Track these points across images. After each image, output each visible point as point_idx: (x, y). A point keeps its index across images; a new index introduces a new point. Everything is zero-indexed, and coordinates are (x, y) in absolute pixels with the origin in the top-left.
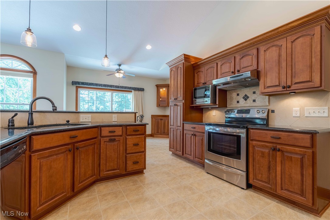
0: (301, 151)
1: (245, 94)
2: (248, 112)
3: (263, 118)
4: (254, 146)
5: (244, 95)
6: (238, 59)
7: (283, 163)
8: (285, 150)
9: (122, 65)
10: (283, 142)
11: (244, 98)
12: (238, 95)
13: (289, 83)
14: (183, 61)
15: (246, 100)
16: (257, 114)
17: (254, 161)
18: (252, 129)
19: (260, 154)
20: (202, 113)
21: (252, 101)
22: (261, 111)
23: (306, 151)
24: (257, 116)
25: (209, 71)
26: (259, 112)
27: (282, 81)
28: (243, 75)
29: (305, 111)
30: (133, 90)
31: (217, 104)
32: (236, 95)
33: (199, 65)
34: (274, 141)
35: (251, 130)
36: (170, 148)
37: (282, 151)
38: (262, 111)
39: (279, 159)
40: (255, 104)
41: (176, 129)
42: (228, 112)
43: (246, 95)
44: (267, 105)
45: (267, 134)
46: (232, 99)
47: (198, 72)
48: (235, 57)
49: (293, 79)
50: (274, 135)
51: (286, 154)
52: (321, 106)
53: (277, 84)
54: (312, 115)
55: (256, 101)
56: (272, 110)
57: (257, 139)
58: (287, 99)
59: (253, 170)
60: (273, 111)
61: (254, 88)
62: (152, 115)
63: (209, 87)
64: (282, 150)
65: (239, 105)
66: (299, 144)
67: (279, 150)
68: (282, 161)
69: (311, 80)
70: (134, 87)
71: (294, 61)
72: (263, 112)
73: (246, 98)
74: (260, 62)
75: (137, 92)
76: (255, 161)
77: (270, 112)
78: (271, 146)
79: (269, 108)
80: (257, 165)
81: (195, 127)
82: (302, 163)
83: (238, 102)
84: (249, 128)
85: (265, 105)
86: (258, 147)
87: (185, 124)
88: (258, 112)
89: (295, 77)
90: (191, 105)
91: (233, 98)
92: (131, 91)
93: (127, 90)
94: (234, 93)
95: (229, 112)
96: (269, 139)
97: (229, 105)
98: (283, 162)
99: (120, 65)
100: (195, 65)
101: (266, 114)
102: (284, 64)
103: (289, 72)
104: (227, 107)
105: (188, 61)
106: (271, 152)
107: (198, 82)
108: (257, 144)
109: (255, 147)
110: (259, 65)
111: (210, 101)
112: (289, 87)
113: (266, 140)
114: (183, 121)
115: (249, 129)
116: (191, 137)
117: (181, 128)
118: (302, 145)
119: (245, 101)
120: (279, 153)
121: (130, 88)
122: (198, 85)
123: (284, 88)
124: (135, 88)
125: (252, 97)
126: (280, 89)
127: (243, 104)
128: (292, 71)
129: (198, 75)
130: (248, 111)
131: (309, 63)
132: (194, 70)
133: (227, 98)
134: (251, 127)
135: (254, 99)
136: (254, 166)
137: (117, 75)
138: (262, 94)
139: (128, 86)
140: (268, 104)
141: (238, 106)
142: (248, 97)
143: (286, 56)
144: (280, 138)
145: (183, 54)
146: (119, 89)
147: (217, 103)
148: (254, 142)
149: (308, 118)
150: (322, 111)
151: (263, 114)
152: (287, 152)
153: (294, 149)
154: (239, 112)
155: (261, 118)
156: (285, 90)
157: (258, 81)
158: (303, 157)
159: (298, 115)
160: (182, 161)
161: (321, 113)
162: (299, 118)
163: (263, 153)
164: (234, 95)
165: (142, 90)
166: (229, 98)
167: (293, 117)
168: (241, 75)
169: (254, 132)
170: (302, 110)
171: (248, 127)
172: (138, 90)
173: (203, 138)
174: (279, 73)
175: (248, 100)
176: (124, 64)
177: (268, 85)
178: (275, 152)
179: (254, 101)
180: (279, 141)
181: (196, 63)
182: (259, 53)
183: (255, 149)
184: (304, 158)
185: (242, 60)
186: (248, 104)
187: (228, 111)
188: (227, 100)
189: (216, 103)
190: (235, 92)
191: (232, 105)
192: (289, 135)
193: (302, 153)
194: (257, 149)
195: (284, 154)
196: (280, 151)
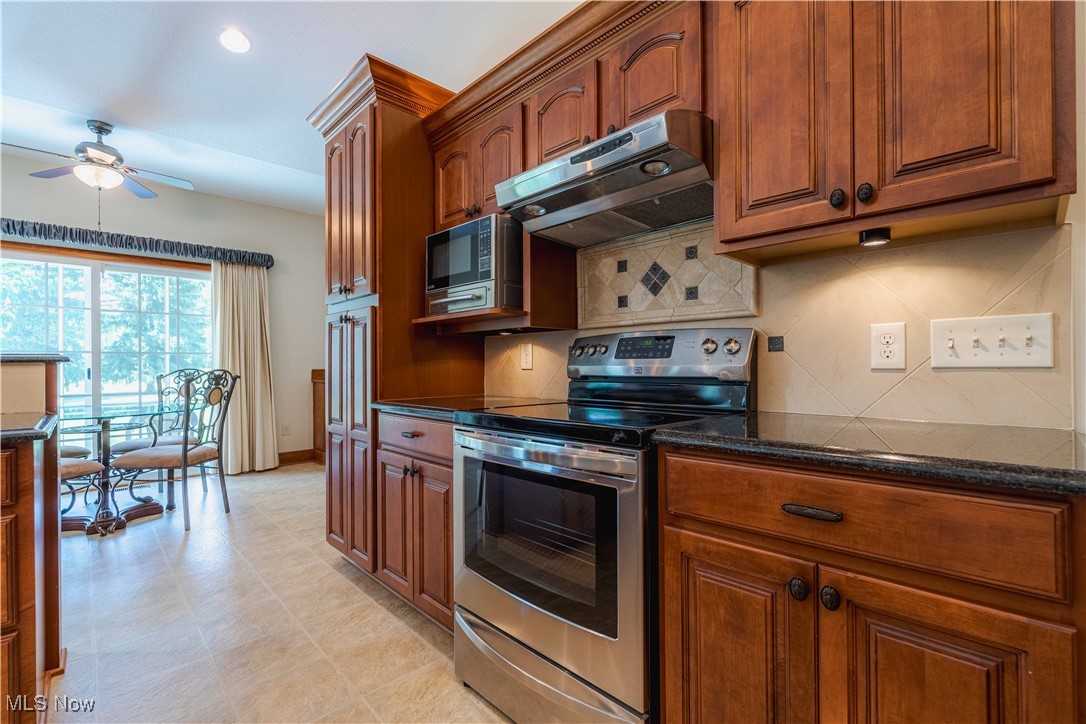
0: (989, 621)
1: (651, 264)
2: (664, 349)
3: (732, 377)
4: (686, 559)
5: (646, 267)
6: (611, 69)
7: (862, 691)
8: (874, 603)
9: (113, 130)
10: (861, 548)
11: (646, 280)
12: (622, 266)
13: (867, 175)
14: (373, 98)
15: (655, 289)
16: (705, 356)
17: (686, 650)
18: (677, 449)
19: (722, 611)
20: (480, 357)
21: (684, 296)
22: (721, 344)
23: (1026, 627)
24: (707, 368)
25: (491, 147)
26: (711, 347)
27: (830, 166)
28: (628, 137)
29: (928, 336)
30: (216, 258)
31: (526, 313)
32: (615, 266)
33: (449, 124)
34: (805, 533)
35: (672, 459)
36: (330, 531)
37: (855, 609)
38: (728, 342)
39: (833, 660)
40: (694, 310)
41: (349, 440)
42: (578, 352)
43: (655, 268)
44: (747, 313)
45: (758, 487)
46: (595, 285)
47: (447, 161)
48: (598, 64)
49: (889, 147)
50: (802, 492)
51: (877, 627)
52: (1013, 309)
53: (804, 183)
54: (969, 358)
55: (700, 291)
56: (770, 339)
57: (705, 511)
58: (840, 277)
59: (686, 703)
60: (776, 344)
61: (690, 227)
62: (313, 371)
63: (489, 226)
64: (857, 600)
65: (626, 317)
66: (974, 572)
67: (836, 601)
68: (852, 675)
69: (993, 145)
70: (218, 249)
71: (893, 42)
72: (734, 346)
73: (656, 280)
74: (715, 75)
75: (234, 271)
76: (692, 652)
77: (764, 344)
78: (783, 563)
79: (756, 325)
80: (706, 681)
81: (419, 430)
82: (994, 711)
83: (623, 302)
84: (663, 443)
85: (741, 313)
86: (710, 566)
87: (381, 417)
88: (707, 350)
89: (898, 134)
90: (414, 321)
91: (600, 282)
92: (207, 267)
93: (182, 258)
94: (605, 260)
95: (583, 348)
96: (770, 520)
97: (584, 318)
98: (862, 678)
99: (102, 128)
100: (435, 125)
101: (742, 360)
102: (838, 67)
103: (869, 107)
104: (576, 327)
105: (400, 100)
106: (784, 604)
107: (448, 205)
108: (701, 545)
109: (694, 564)
110: (709, 89)
111: (491, 295)
112: (869, 195)
113: (754, 526)
114: (374, 400)
115: (661, 450)
116: (404, 481)
117: (367, 433)
118: (997, 577)
119: (651, 296)
120: (833, 624)
121: (197, 250)
122: (448, 220)
123: (839, 202)
124: (224, 252)
125: (683, 274)
126: (818, 209)
127: (644, 311)
128: (884, 103)
129: (449, 175)
130: (661, 345)
131: (985, 41)
132: (433, 150)
133: (579, 285)
134: (671, 435)
135: (688, 285)
136: (689, 682)
137: (84, 173)
138: (726, 248)
139: (183, 241)
140: (752, 308)
141: (623, 323)
142: (665, 277)
143: (849, 19)
144: (840, 519)
145: (363, 58)
146: (134, 252)
147: (527, 308)
148: (689, 534)
149: (948, 375)
150: (1019, 337)
151: (730, 357)
152: (885, 616)
153: (938, 603)
154: (630, 348)
155: (721, 377)
156: (847, 213)
157: (706, 175)
158: (1000, 668)
159: (897, 361)
160: (371, 600)
161: (1015, 349)
162: (901, 375)
163: (737, 607)
164: (607, 267)
165: (265, 262)
166: (586, 283)
167: (873, 370)
168: (622, 141)
169: (685, 467)
170: (916, 333)
171: (656, 437)
172: (239, 263)
173: (447, 491)
174: (812, 123)
175: (664, 289)
176: (126, 124)
177: (757, 192)
178: (811, 609)
179: (692, 293)
180: (832, 540)
181: (438, 114)
182: (709, 25)
183: (695, 576)
184: (1008, 678)
185: (629, 73)
186: (663, 313)
187: (580, 345)
188: (579, 296)
189: (520, 306)
190: (609, 254)
191: (597, 318)
192: (900, 503)
193: (994, 637)
194: (702, 575)
195: (867, 627)
196: (844, 604)
